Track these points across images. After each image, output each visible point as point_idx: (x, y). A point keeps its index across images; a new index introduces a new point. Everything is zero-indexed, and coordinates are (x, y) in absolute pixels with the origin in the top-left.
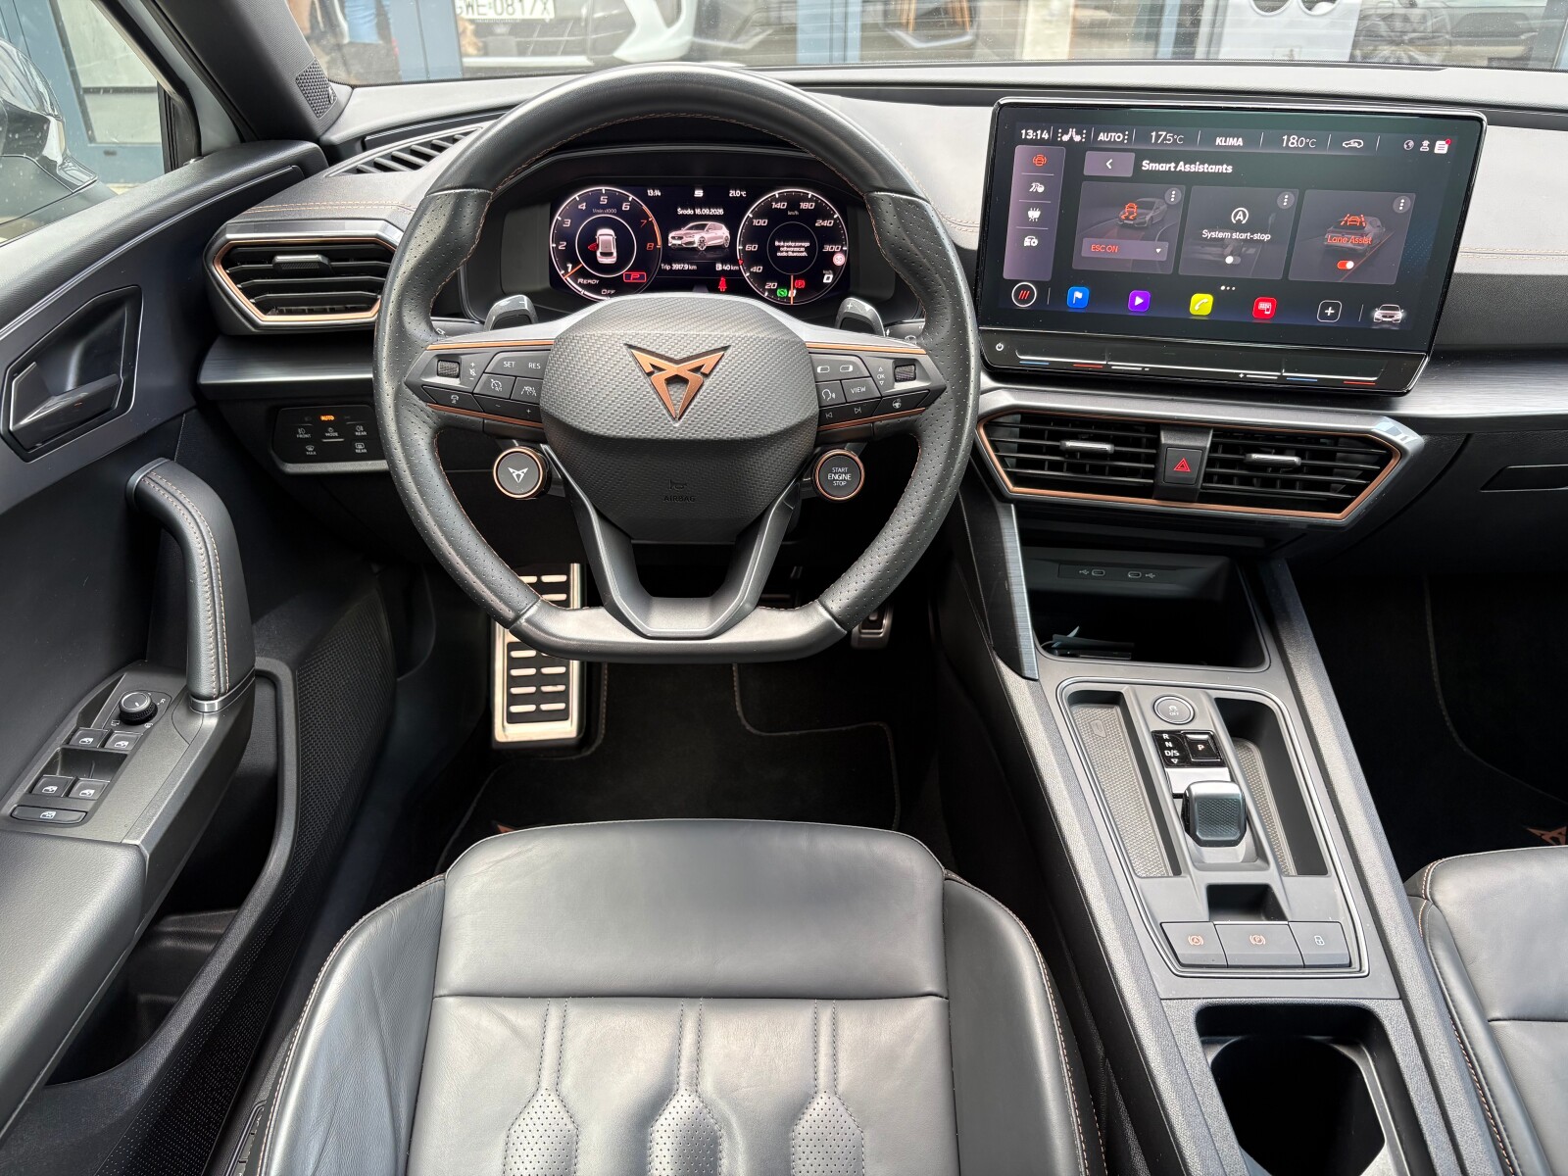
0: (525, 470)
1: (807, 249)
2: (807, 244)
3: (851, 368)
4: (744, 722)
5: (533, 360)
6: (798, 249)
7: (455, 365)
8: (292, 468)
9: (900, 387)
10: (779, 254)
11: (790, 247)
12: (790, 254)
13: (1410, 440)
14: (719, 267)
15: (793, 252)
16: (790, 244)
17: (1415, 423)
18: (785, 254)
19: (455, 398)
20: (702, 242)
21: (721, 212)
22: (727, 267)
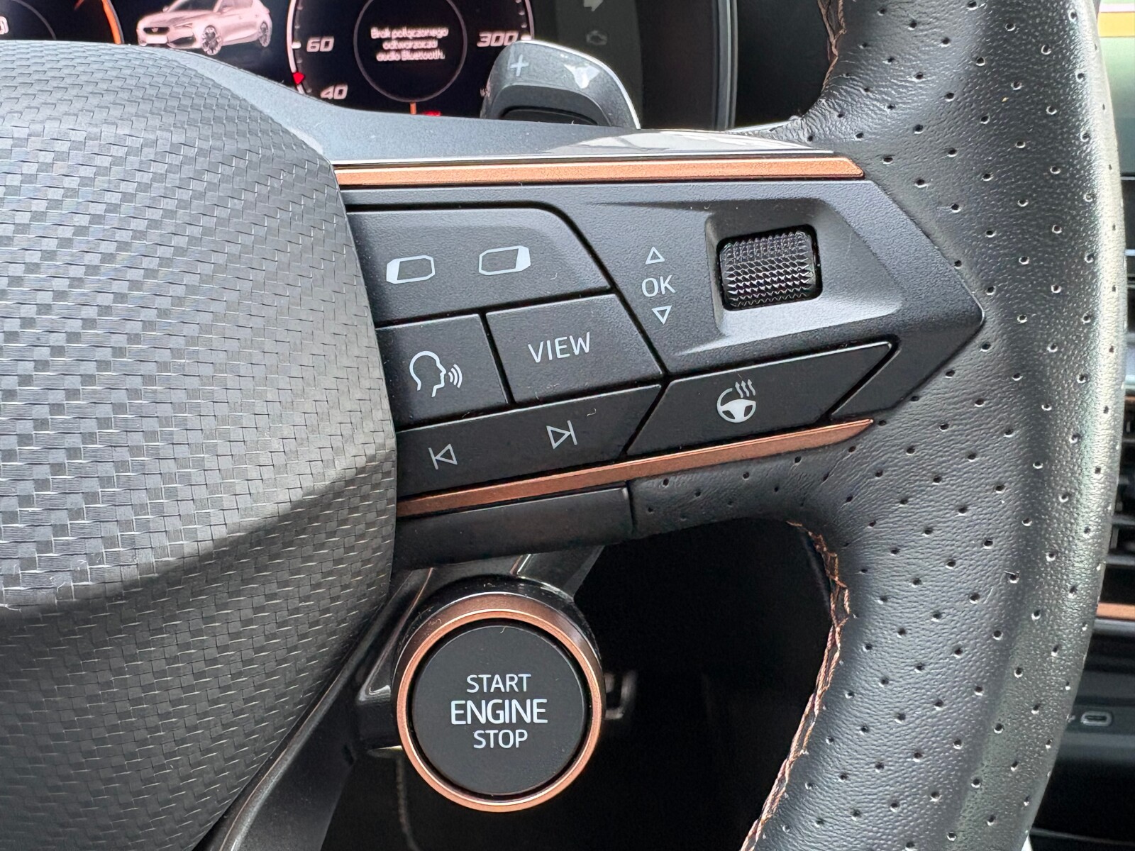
1: (442, 43)
2: (442, 32)
3: (524, 260)
6: (422, 44)
10: (381, 57)
11: (405, 39)
12: (407, 56)
15: (412, 50)
16: (404, 32)
18: (393, 57)
20: (211, 37)
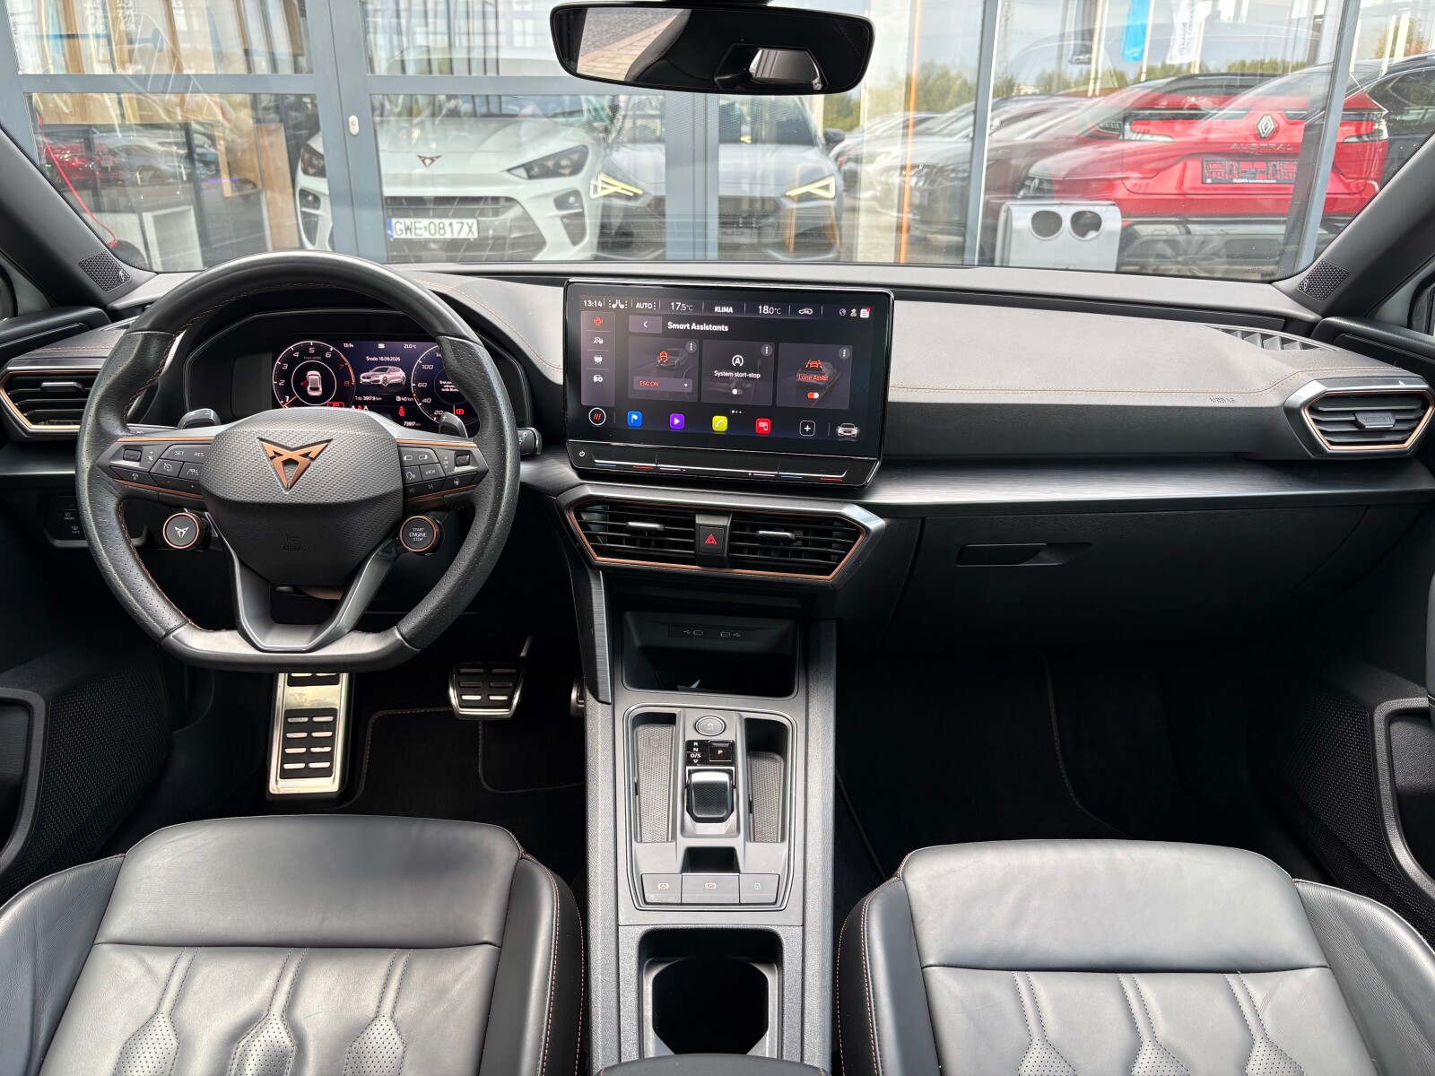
0: (187, 529)
3: (426, 457)
4: (483, 782)
5: (198, 450)
7: (139, 453)
8: (59, 543)
9: (457, 470)
10: (443, 390)
12: (451, 390)
13: (875, 523)
14: (399, 399)
17: (878, 510)
18: (447, 390)
19: (135, 476)
20: (385, 380)
21: (398, 359)
22: (405, 399)
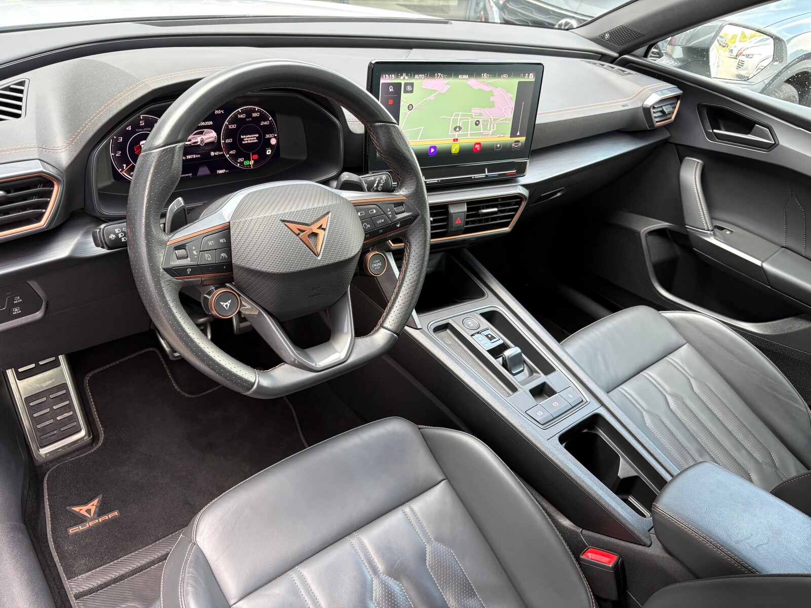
0: (230, 301)
1: (257, 138)
2: (257, 135)
3: (375, 211)
5: (221, 237)
6: (253, 139)
7: (184, 251)
9: (399, 216)
10: (243, 142)
11: (249, 138)
12: (249, 142)
14: (212, 154)
15: (250, 140)
16: (248, 136)
18: (246, 142)
19: (189, 270)
20: (202, 141)
21: (211, 123)
22: (217, 153)
